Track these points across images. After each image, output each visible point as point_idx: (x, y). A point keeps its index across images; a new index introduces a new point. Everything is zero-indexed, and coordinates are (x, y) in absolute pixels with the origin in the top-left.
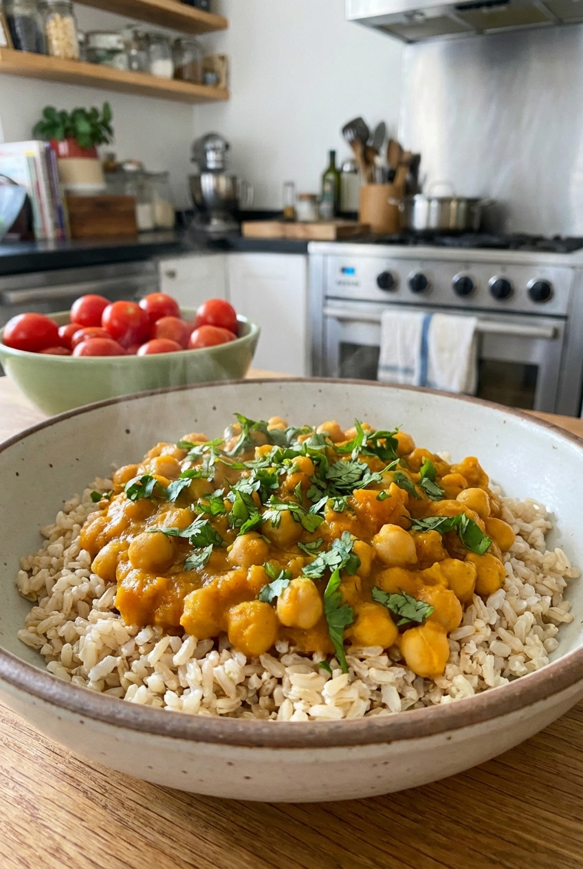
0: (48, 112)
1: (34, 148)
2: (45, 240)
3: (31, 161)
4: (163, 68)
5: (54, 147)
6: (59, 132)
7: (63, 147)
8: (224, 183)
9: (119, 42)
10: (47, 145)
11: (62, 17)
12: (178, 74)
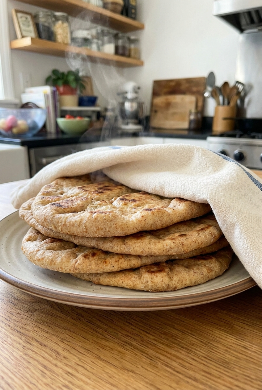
0: (55, 72)
1: (48, 89)
2: (51, 133)
3: (46, 96)
4: (109, 49)
5: (58, 89)
6: (60, 82)
7: (61, 89)
8: (135, 105)
9: (88, 34)
10: (54, 89)
11: (63, 23)
12: (117, 52)
